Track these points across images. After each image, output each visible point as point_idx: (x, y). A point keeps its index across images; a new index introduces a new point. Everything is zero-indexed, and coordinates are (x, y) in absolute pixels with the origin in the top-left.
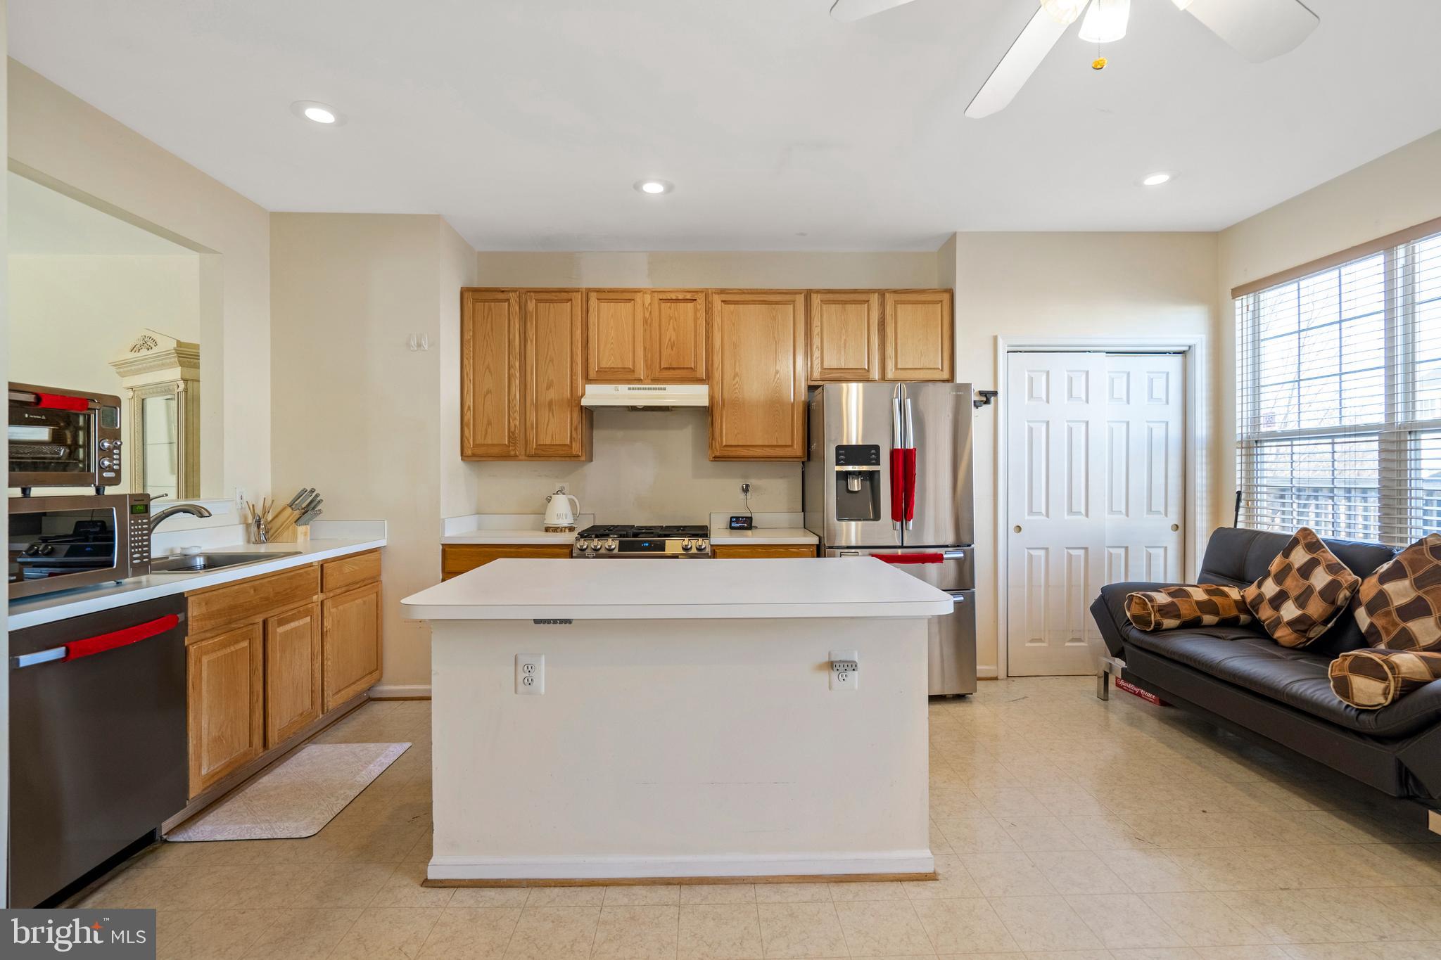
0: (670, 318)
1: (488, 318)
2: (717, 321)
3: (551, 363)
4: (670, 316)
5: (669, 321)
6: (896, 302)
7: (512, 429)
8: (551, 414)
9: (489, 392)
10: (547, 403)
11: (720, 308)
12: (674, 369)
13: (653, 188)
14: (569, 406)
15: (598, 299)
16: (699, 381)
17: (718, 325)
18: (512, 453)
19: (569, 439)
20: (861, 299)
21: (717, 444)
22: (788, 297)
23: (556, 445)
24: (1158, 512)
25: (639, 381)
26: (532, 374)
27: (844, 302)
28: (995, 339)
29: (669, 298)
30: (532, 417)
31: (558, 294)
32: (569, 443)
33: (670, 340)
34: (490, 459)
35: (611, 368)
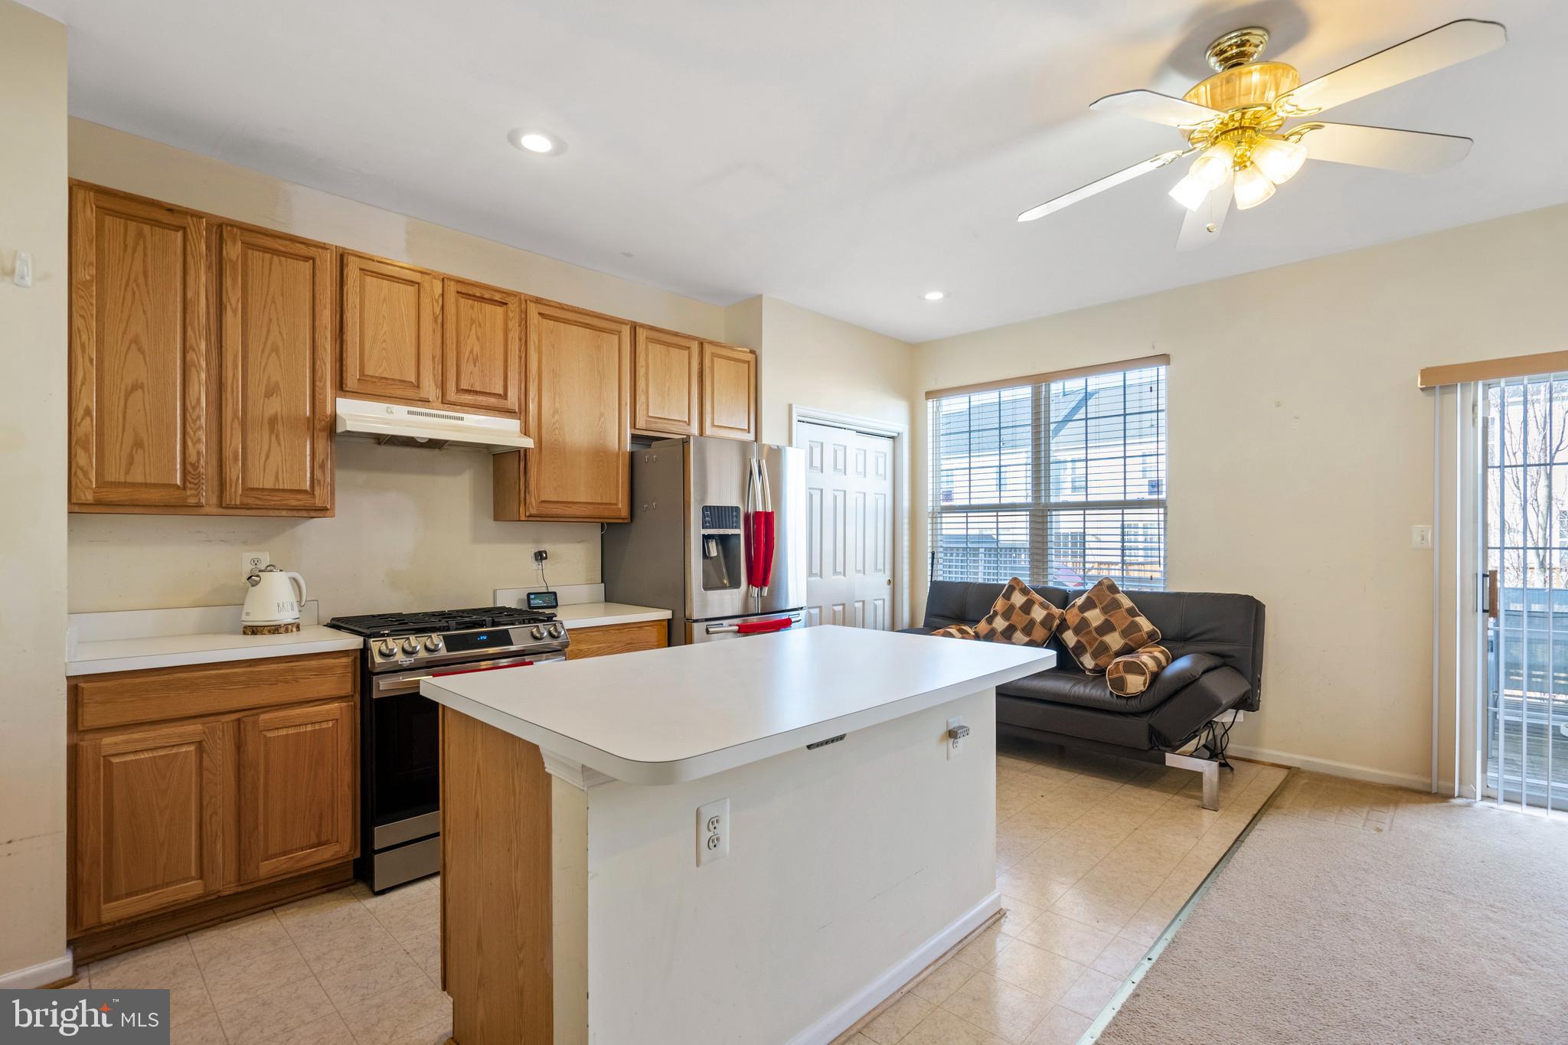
0: (473, 321)
1: (134, 250)
2: (533, 337)
3: (273, 354)
4: (472, 319)
5: (471, 326)
6: (714, 355)
7: (193, 458)
8: (273, 438)
9: (136, 387)
10: (266, 422)
11: (536, 321)
12: (476, 392)
13: (536, 143)
14: (308, 429)
15: (361, 269)
16: (508, 412)
17: (534, 343)
18: (192, 501)
19: (308, 483)
20: (683, 344)
21: (533, 499)
22: (613, 326)
23: (284, 490)
24: (880, 570)
25: (425, 402)
26: (235, 367)
27: (669, 345)
28: (790, 407)
29: (471, 293)
30: (234, 441)
31: (288, 243)
32: (308, 488)
33: (471, 352)
34: (142, 510)
35: (382, 378)
